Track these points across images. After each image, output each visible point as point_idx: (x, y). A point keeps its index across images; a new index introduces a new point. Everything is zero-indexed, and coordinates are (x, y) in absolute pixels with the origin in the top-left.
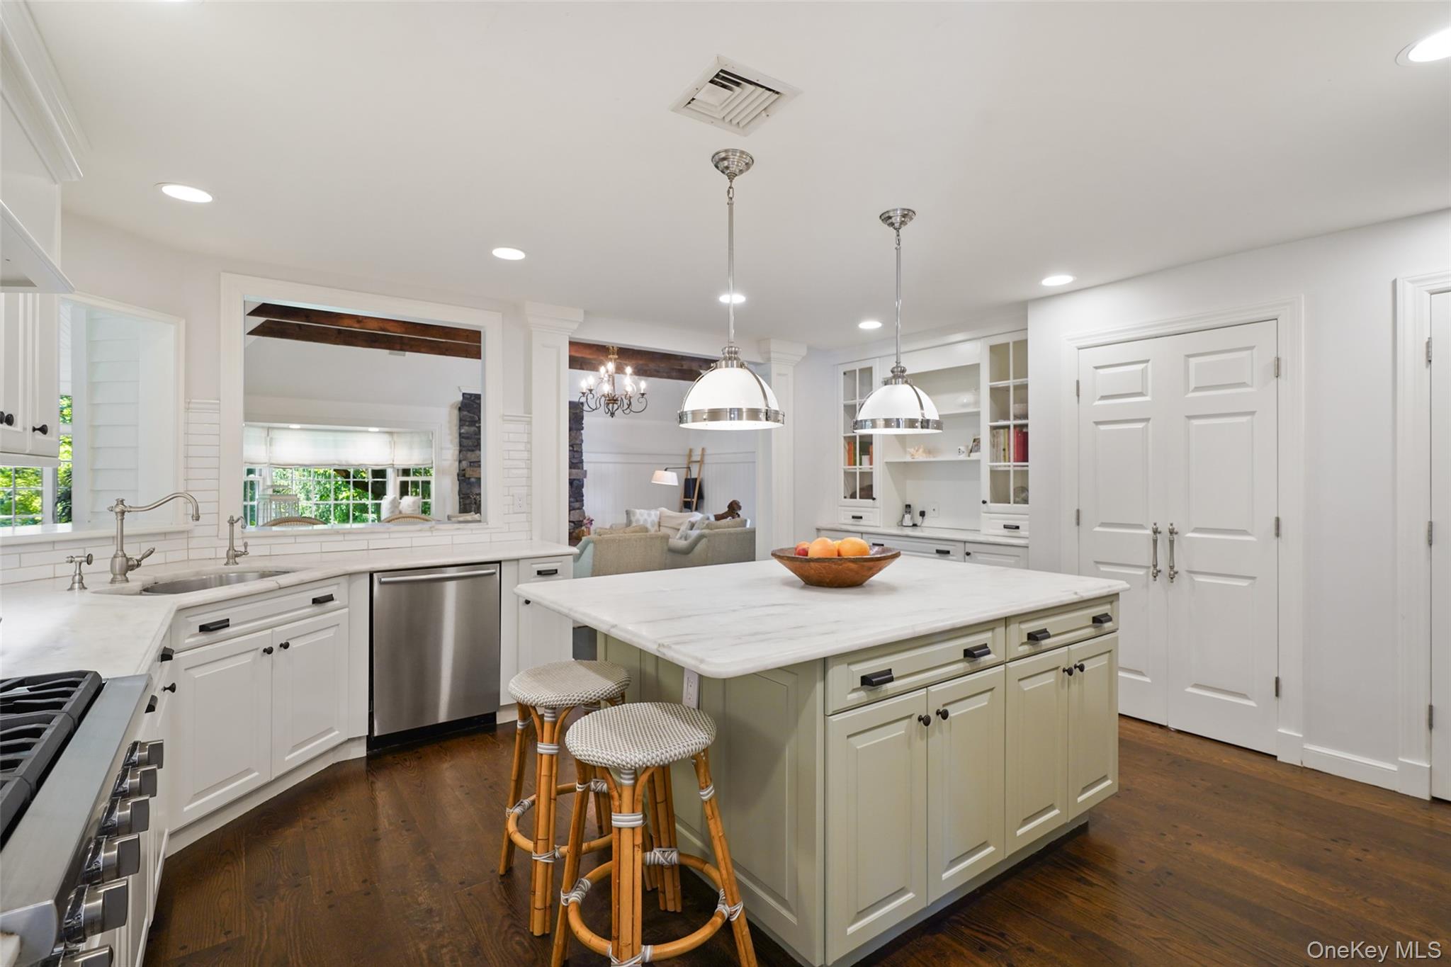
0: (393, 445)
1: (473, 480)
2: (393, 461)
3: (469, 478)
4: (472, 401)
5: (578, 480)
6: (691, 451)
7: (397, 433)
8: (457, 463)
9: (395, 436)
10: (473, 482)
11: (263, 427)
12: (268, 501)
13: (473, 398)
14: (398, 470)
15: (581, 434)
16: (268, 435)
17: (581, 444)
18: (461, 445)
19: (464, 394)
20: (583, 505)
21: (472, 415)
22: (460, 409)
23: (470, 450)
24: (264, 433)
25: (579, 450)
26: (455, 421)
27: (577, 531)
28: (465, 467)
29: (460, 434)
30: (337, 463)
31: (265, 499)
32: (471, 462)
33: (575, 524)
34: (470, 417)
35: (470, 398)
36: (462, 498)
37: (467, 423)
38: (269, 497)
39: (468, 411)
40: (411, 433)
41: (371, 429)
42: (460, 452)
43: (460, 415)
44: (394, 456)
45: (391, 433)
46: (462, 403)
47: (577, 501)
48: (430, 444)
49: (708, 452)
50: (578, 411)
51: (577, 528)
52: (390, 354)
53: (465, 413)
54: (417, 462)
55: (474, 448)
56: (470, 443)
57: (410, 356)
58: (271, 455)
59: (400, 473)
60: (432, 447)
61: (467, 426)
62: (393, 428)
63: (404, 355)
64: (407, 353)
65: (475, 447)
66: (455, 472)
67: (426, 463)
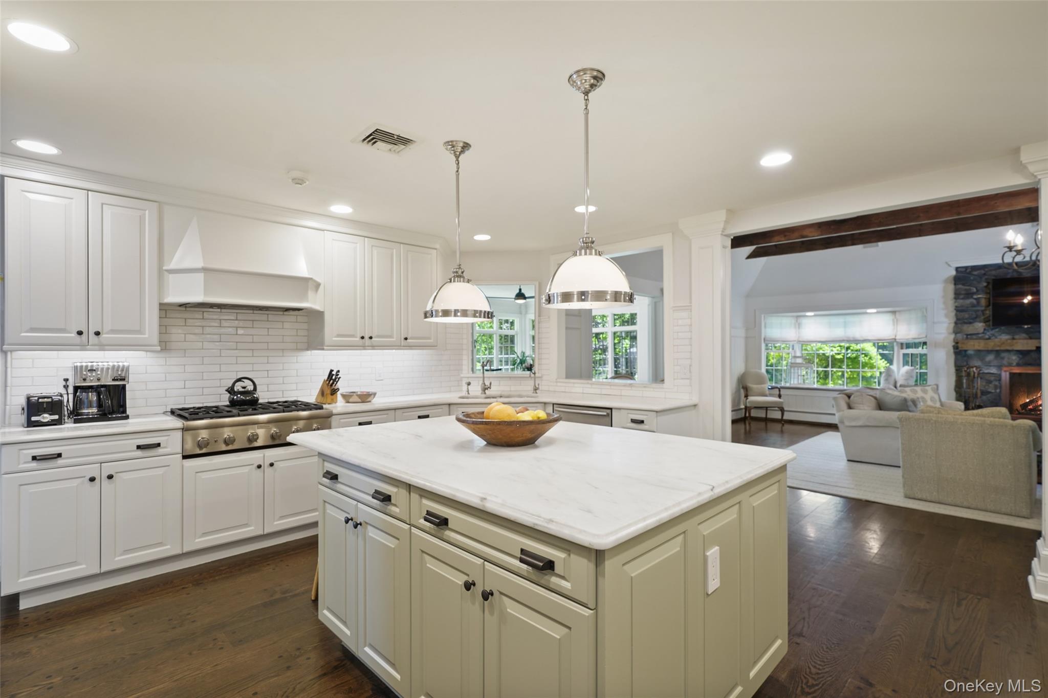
0: (896, 322)
1: (970, 352)
2: (896, 336)
4: (968, 274)
7: (899, 311)
8: (953, 336)
9: (897, 314)
10: (971, 355)
11: (793, 316)
13: (968, 271)
14: (900, 344)
16: (797, 321)
18: (956, 318)
19: (957, 268)
21: (970, 287)
22: (954, 283)
23: (969, 322)
24: (793, 321)
26: (951, 294)
28: (961, 340)
29: (956, 307)
30: (845, 339)
32: (967, 335)
34: (966, 290)
35: (966, 270)
36: (960, 370)
37: (963, 296)
39: (963, 285)
40: (909, 310)
41: (869, 311)
42: (956, 323)
43: (955, 288)
44: (897, 331)
45: (894, 312)
46: (956, 277)
48: (924, 318)
52: (864, 247)
53: (960, 286)
54: (914, 337)
55: (971, 321)
56: (967, 316)
57: (882, 245)
58: (800, 335)
59: (905, 346)
60: (927, 322)
61: (962, 299)
62: (894, 308)
63: (878, 246)
64: (880, 244)
65: (973, 319)
66: (951, 344)
67: (921, 336)
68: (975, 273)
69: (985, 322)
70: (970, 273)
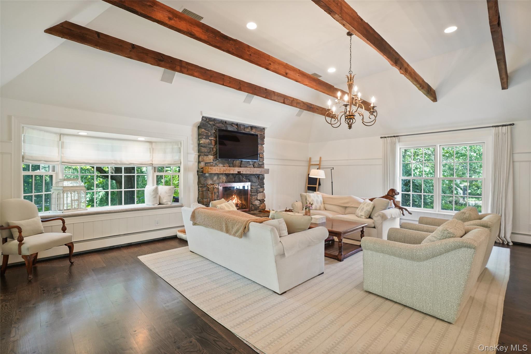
0: (152, 150)
1: (207, 175)
2: (152, 162)
3: (205, 174)
5: (262, 175)
6: (310, 158)
7: (155, 142)
8: (197, 164)
9: (154, 144)
11: (56, 133)
12: (62, 191)
13: (208, 120)
14: (155, 167)
15: (263, 147)
16: (60, 139)
17: (263, 153)
18: (199, 152)
19: (203, 117)
20: (264, 190)
21: (207, 132)
22: (199, 127)
23: (205, 155)
24: (56, 138)
25: (263, 157)
26: (196, 135)
27: (261, 205)
28: (203, 166)
29: (199, 145)
30: (113, 162)
31: (59, 190)
32: (206, 163)
33: (260, 201)
34: (206, 133)
35: (206, 120)
36: (201, 187)
37: (204, 137)
38: (62, 188)
39: (205, 129)
40: (165, 142)
42: (199, 156)
43: (199, 131)
44: (153, 158)
45: (151, 142)
46: (201, 123)
47: (261, 187)
48: (179, 150)
49: (322, 159)
50: (262, 133)
51: (261, 204)
53: (203, 130)
54: (169, 163)
55: (208, 154)
56: (206, 150)
58: (62, 155)
59: (157, 170)
60: (180, 152)
61: (204, 139)
62: (152, 139)
66: (196, 169)
67: (177, 163)
68: (211, 123)
69: (213, 156)
70: (208, 122)
